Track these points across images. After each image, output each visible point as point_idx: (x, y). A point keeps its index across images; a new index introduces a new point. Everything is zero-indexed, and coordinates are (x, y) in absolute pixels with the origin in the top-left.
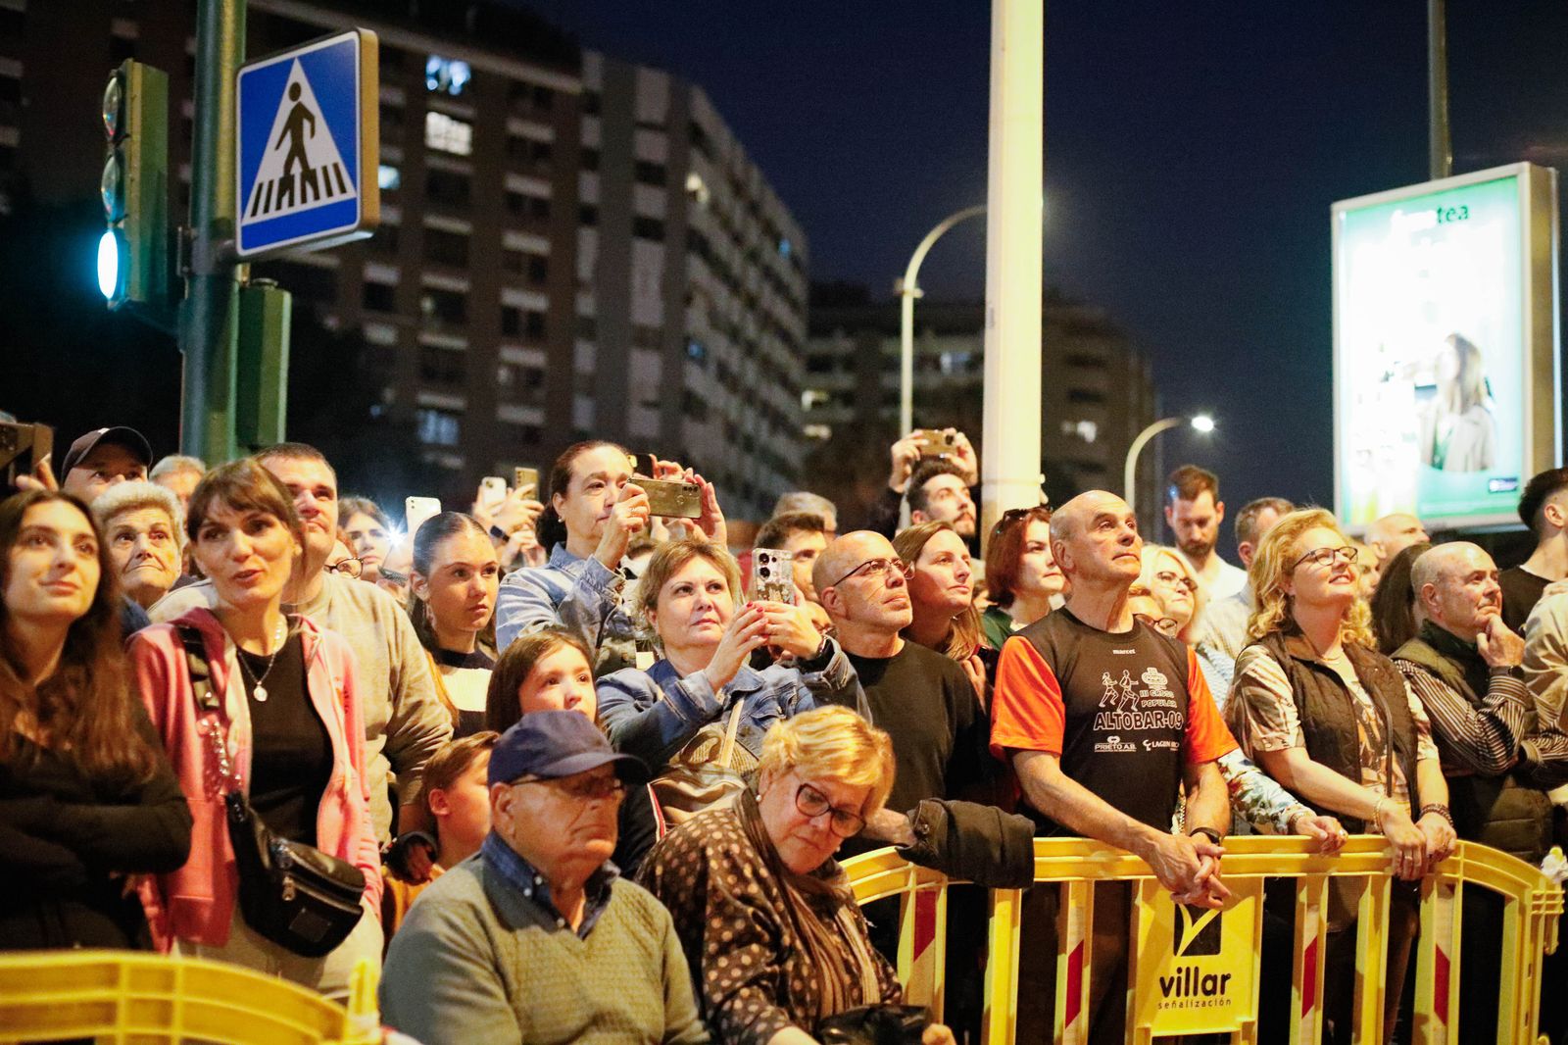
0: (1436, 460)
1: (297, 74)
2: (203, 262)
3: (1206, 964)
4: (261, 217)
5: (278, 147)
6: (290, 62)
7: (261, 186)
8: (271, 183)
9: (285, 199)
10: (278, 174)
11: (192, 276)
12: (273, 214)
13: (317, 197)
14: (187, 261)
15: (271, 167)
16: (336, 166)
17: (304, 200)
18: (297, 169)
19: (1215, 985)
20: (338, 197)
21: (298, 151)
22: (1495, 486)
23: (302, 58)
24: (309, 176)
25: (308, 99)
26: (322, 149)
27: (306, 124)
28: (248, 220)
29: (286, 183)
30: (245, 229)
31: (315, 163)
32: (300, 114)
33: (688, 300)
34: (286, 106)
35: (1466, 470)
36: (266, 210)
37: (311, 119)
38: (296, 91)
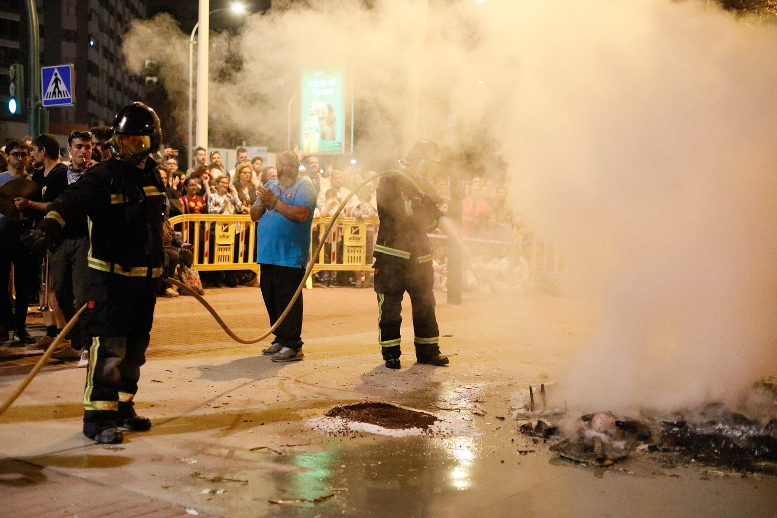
0: (323, 137)
1: (56, 71)
2: (33, 106)
3: (227, 234)
4: (48, 99)
5: (52, 85)
6: (54, 68)
7: (48, 93)
8: (50, 93)
9: (54, 96)
10: (52, 91)
11: (30, 109)
12: (51, 99)
13: (62, 96)
14: (30, 105)
15: (51, 88)
16: (66, 91)
17: (59, 97)
18: (57, 90)
19: (228, 237)
20: (66, 97)
21: (57, 86)
22: (336, 145)
23: (57, 68)
24: (60, 92)
25: (59, 76)
26: (62, 87)
27: (59, 82)
28: (45, 99)
29: (54, 93)
30: (44, 101)
31: (61, 89)
32: (56, 80)
33: (89, 18)
34: (54, 77)
35: (330, 140)
36: (50, 98)
37: (60, 80)
38: (56, 74)
